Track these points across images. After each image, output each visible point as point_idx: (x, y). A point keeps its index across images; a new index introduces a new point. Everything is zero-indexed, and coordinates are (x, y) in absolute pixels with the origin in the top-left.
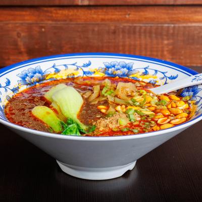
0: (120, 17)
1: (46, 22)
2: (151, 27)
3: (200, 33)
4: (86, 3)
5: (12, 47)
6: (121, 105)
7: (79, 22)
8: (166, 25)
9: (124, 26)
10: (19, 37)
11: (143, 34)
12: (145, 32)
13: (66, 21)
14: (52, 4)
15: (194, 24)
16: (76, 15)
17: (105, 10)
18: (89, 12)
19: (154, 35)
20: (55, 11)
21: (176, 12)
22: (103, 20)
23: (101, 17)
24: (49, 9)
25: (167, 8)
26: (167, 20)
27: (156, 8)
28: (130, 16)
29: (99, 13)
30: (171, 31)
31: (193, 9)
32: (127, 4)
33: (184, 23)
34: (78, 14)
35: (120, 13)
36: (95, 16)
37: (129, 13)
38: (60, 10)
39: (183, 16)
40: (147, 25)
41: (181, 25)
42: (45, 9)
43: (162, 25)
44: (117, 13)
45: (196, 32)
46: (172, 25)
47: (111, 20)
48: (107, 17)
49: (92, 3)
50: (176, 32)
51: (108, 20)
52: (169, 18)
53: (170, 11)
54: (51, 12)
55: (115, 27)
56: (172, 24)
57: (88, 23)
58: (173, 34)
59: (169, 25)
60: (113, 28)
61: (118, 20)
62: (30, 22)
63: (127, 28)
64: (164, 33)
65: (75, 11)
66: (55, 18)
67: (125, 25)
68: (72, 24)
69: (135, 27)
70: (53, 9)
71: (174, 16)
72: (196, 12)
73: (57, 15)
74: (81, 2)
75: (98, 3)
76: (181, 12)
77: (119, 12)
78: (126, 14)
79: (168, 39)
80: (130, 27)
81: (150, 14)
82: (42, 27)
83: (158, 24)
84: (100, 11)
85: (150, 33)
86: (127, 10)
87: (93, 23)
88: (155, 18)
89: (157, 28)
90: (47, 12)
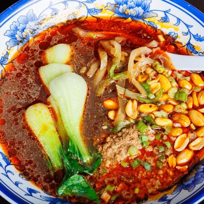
6: (132, 100)
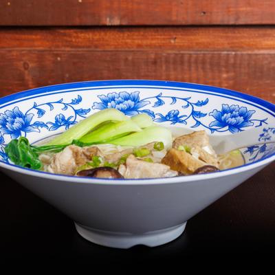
0: (163, 42)
1: (63, 49)
2: (204, 54)
3: (270, 63)
4: (116, 22)
5: (16, 82)
7: (108, 48)
8: (225, 52)
9: (169, 54)
10: (26, 69)
11: (193, 65)
12: (196, 62)
13: (89, 47)
14: (70, 24)
15: (262, 52)
16: (103, 39)
17: (142, 33)
18: (122, 35)
19: (208, 66)
20: (75, 35)
21: (239, 35)
22: (139, 46)
23: (136, 42)
24: (67, 31)
25: (227, 29)
26: (227, 46)
27: (211, 31)
28: (177, 40)
29: (135, 37)
30: (232, 61)
31: (261, 31)
32: (171, 24)
33: (249, 50)
34: (106, 38)
35: (163, 37)
36: (129, 41)
37: (174, 36)
38: (82, 33)
39: (247, 40)
40: (199, 53)
41: (245, 53)
42: (62, 31)
43: (219, 52)
44: (159, 37)
45: (266, 62)
46: (233, 53)
47: (150, 46)
48: (145, 42)
49: (124, 23)
50: (238, 62)
51: (147, 46)
52: (228, 44)
53: (230, 35)
54: (70, 36)
55: (156, 54)
56: (234, 51)
57: (120, 49)
58: (234, 65)
59: (229, 53)
60: (153, 56)
61: (160, 46)
62: (41, 48)
63: (172, 56)
64: (223, 63)
65: (103, 34)
66: (76, 44)
67: (170, 52)
68: (98, 51)
69: (183, 54)
70: (72, 31)
71: (235, 41)
72: (265, 35)
73: (77, 40)
74: (110, 21)
75: (133, 23)
76: (245, 35)
77: (161, 35)
78: (170, 39)
79: (227, 72)
80: (176, 54)
81: (202, 37)
82: (57, 55)
83: (214, 51)
84: (136, 34)
85: (204, 63)
86: (172, 33)
87: (127, 49)
88: (210, 44)
89: (213, 57)
90: (65, 35)
